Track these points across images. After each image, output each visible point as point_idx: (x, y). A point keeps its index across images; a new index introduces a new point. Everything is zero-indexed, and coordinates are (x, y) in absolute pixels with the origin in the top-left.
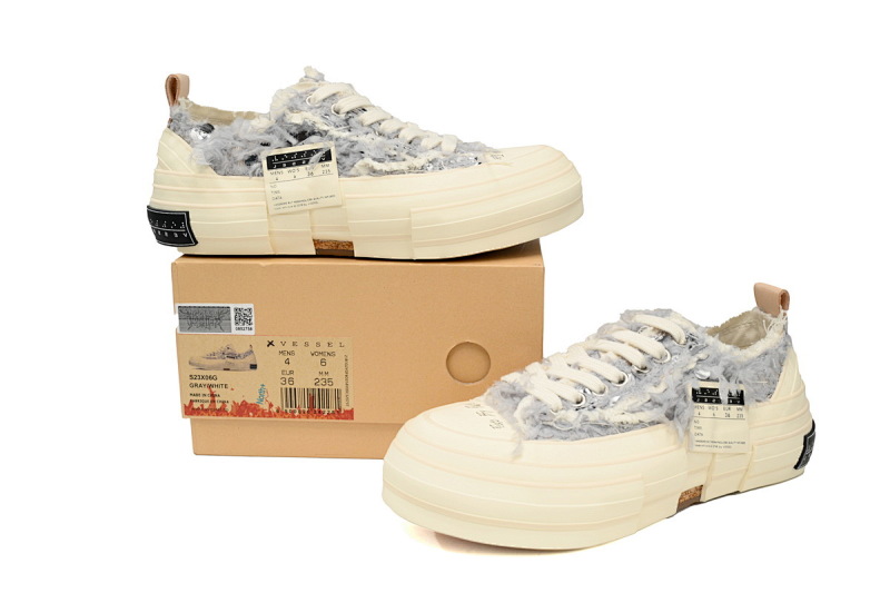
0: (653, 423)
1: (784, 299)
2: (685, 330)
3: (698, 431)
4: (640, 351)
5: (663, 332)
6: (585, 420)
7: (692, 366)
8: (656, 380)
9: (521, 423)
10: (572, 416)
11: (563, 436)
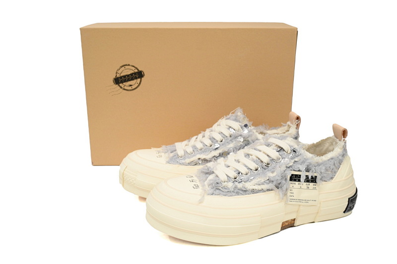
0: (268, 190)
1: (345, 133)
2: (291, 146)
3: (291, 195)
4: (268, 156)
5: (280, 147)
6: (236, 187)
7: (291, 164)
8: (273, 170)
9: (207, 186)
10: (230, 185)
11: (225, 194)
